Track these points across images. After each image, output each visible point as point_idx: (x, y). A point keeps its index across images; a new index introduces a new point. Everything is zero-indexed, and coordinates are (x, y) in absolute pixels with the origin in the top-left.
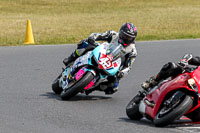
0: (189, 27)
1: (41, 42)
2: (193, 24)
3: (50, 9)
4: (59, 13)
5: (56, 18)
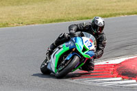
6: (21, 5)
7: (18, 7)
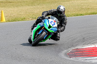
0: (80, 10)
1: (9, 21)
2: (82, 9)
3: (13, 5)
4: (17, 6)
5: (16, 9)
6: (34, 5)
7: (32, 7)
